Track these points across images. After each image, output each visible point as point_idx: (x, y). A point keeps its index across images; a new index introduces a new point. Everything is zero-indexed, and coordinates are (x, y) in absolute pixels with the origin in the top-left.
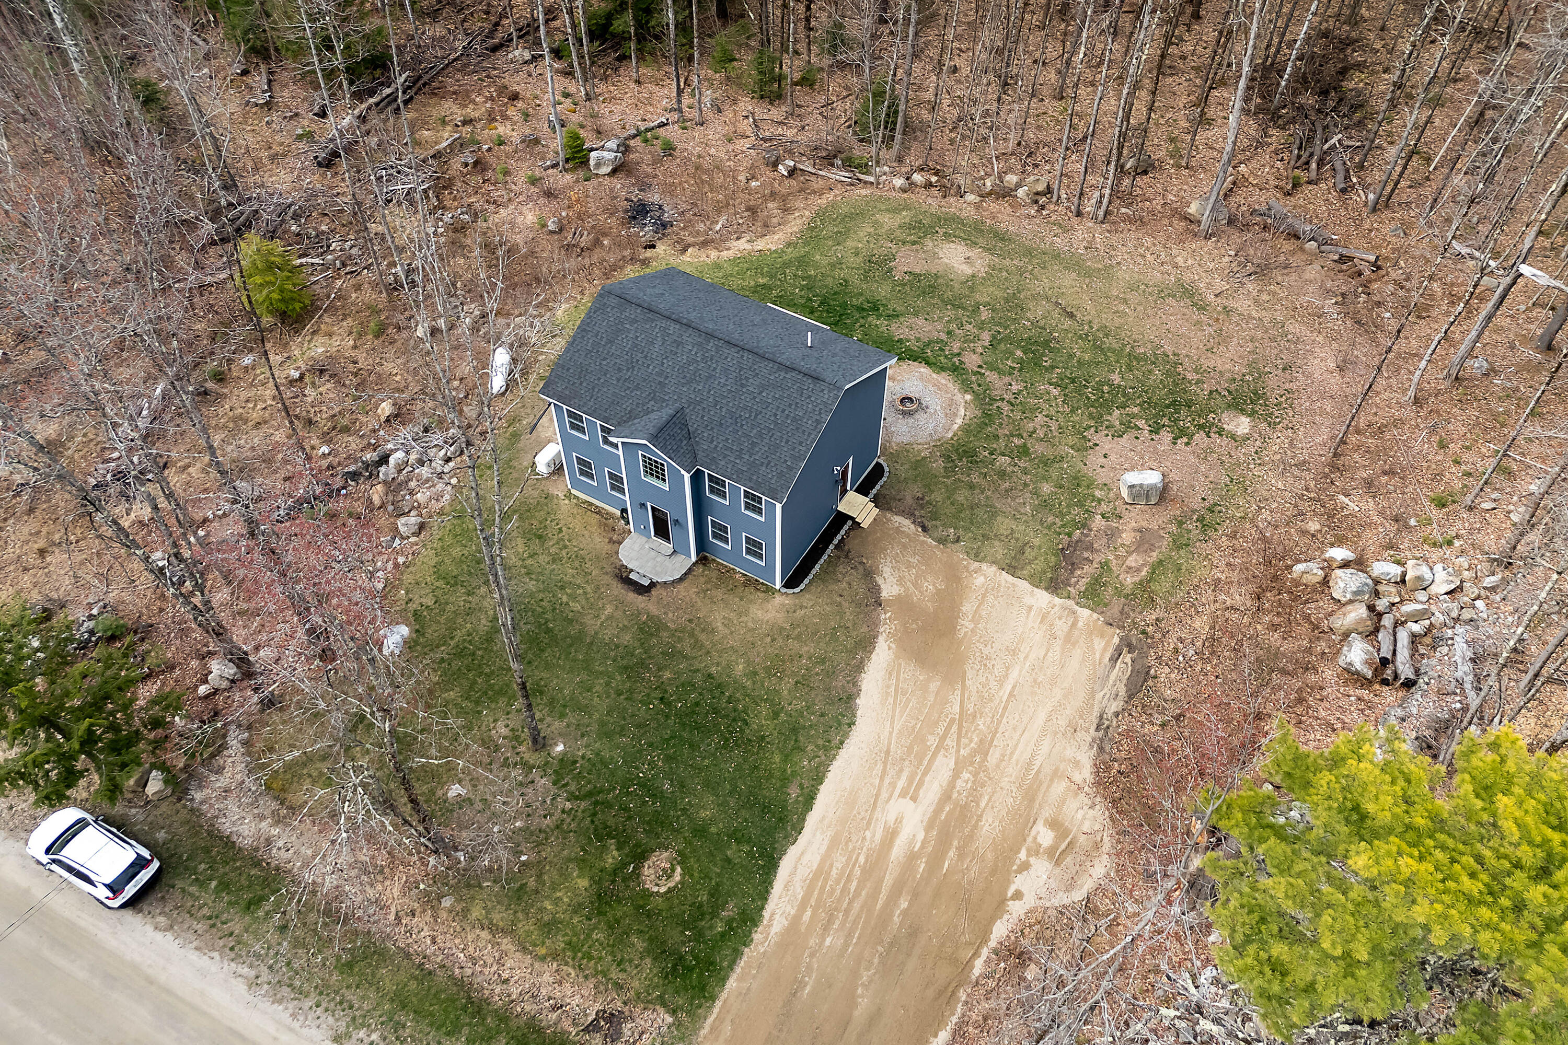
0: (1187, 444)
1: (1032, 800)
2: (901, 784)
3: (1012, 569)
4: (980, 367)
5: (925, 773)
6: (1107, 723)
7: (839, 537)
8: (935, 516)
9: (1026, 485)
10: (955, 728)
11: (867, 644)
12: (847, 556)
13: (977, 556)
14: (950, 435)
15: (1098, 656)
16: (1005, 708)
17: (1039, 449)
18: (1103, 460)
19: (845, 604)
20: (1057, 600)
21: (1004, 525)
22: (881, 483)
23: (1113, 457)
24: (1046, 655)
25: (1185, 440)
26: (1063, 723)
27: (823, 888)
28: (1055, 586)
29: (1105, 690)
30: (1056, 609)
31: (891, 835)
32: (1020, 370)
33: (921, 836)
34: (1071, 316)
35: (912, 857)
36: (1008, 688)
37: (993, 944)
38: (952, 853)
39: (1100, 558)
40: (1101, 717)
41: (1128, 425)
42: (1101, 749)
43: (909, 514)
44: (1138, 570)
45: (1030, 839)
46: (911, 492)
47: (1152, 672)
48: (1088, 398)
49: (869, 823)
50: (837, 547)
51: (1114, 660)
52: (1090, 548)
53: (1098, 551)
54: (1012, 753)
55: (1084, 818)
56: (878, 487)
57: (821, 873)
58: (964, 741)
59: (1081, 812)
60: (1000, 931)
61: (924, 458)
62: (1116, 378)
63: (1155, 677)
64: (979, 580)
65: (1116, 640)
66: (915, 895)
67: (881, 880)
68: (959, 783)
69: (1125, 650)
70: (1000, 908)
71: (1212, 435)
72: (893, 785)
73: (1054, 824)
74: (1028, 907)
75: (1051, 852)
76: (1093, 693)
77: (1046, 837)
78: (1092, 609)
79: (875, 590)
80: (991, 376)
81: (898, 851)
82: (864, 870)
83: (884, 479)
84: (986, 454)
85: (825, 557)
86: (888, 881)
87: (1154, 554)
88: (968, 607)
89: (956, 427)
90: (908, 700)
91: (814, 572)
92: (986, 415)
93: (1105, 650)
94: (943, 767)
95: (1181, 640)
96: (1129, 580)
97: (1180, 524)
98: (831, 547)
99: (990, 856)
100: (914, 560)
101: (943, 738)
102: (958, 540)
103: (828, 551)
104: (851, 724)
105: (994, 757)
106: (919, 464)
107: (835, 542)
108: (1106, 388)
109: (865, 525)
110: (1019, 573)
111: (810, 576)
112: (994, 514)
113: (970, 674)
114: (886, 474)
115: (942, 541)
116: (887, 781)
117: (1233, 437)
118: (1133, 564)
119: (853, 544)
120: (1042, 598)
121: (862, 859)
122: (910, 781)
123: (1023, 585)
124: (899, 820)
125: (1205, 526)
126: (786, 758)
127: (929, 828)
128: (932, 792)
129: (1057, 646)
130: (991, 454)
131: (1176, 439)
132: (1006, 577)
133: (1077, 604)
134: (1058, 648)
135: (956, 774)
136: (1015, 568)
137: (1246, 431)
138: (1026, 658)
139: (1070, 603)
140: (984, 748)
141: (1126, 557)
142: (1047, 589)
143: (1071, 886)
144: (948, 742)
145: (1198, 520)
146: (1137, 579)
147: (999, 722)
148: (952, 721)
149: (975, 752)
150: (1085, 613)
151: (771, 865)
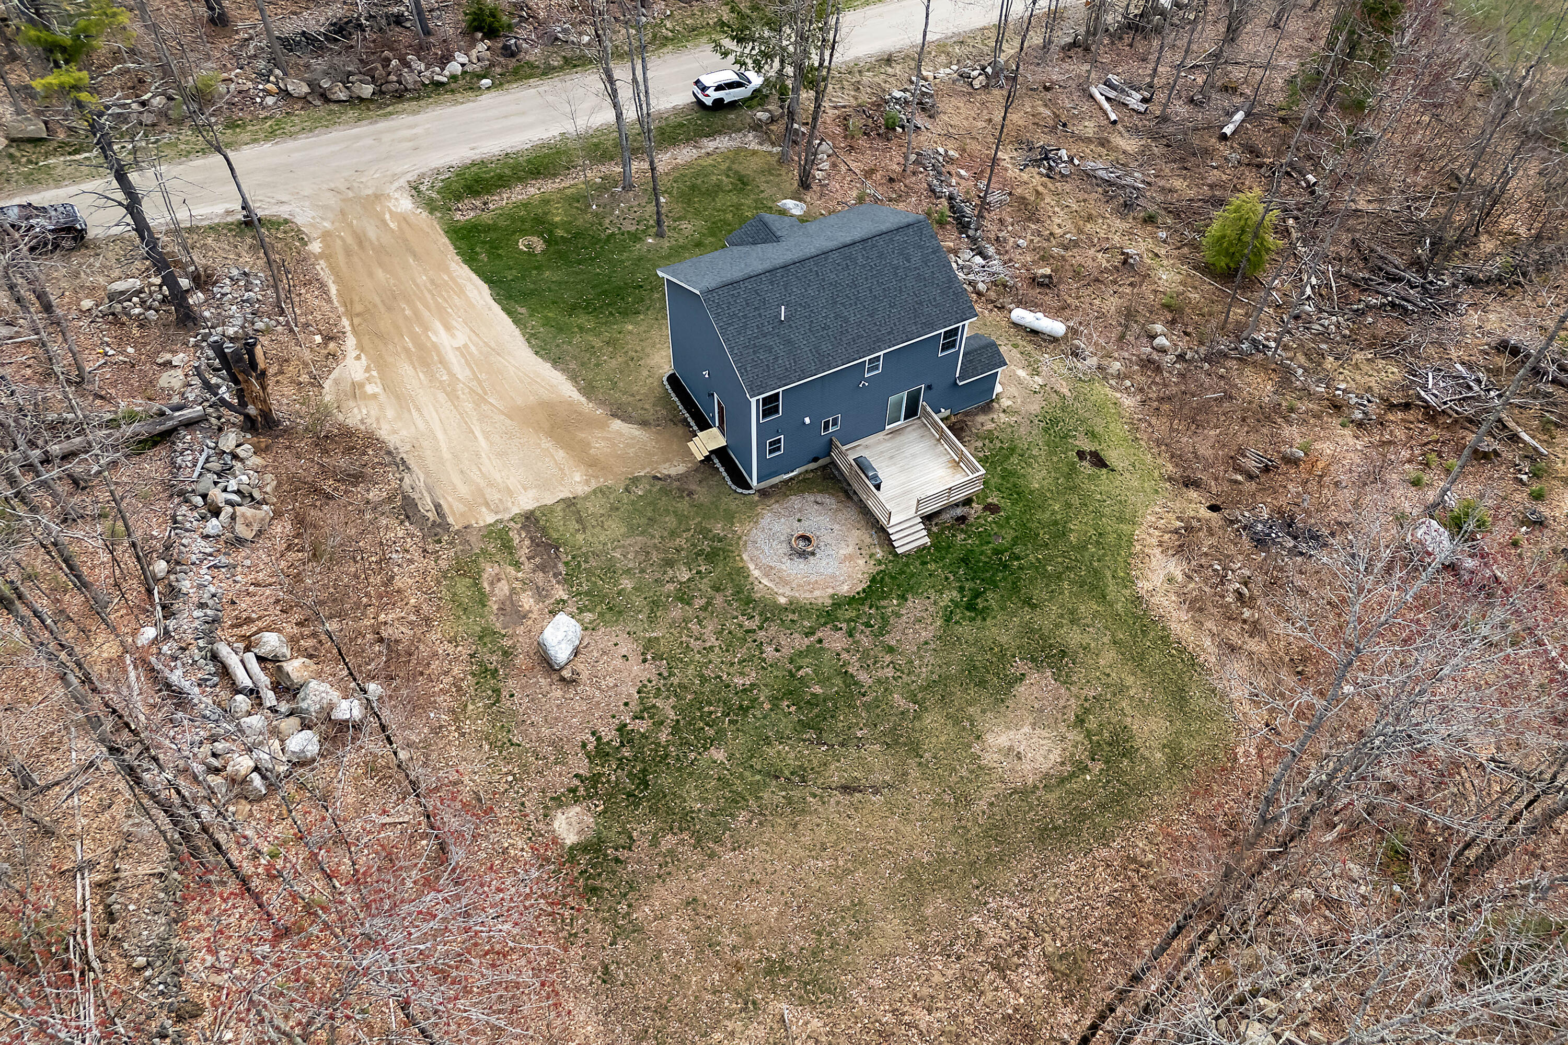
0: (584, 745)
1: (398, 397)
2: (473, 348)
3: (570, 503)
4: (820, 641)
5: (466, 361)
6: (401, 468)
7: (692, 423)
8: (665, 491)
9: (643, 571)
10: (480, 392)
11: (588, 390)
12: (671, 420)
13: (600, 491)
14: (745, 557)
15: (450, 499)
16: (466, 423)
17: (677, 612)
18: (624, 651)
19: (631, 399)
20: (516, 510)
21: (616, 528)
22: (727, 479)
23: (618, 662)
24: (480, 470)
25: (590, 747)
26: (425, 444)
27: (453, 289)
28: (529, 519)
29: (422, 484)
30: (510, 504)
31: (448, 328)
32: (792, 675)
33: (434, 339)
34: (846, 789)
35: (426, 329)
36: (478, 434)
37: (349, 334)
38: (410, 345)
39: (528, 566)
40: (409, 469)
41: (645, 710)
42: (389, 453)
43: (680, 478)
44: (492, 584)
45: (378, 381)
46: (702, 495)
47: (407, 524)
48: (709, 703)
49: (466, 323)
50: (686, 419)
51: (438, 507)
52: (542, 568)
53: (534, 571)
54: (434, 406)
55: (361, 412)
56: (724, 474)
57: (461, 292)
58: (467, 391)
59: (365, 412)
60: (351, 341)
61: (733, 524)
62: (719, 755)
63: (402, 523)
64: (577, 477)
65: (450, 520)
66: (406, 318)
67: (430, 311)
68: (445, 372)
69: (439, 520)
70: (361, 347)
71: (576, 782)
72: (476, 345)
73: (375, 396)
74: (348, 358)
75: (361, 385)
76: (427, 474)
77: (370, 389)
78: (490, 525)
79: (627, 419)
80: (801, 642)
81: (438, 326)
82: (445, 308)
83: (730, 483)
84: (703, 569)
85: (681, 407)
86: (426, 313)
87: (495, 607)
88: (560, 454)
89: (752, 567)
90: (522, 382)
91: (673, 395)
92: (749, 601)
93: (451, 507)
94: (462, 372)
95: (411, 561)
96: (490, 570)
97: (505, 653)
98: (687, 415)
99: (390, 359)
100: (631, 451)
101: (480, 383)
102: (627, 490)
103: (684, 411)
104: (537, 353)
105: (442, 397)
106: (730, 517)
107: (690, 419)
108: (710, 732)
109: (690, 444)
110: (562, 505)
111: (670, 391)
112: (632, 530)
113: (508, 422)
114: (734, 487)
115: (635, 480)
116: (481, 343)
117: (558, 802)
118: (499, 585)
119: (680, 430)
120: (527, 502)
121: (449, 310)
122: (471, 354)
123: (549, 500)
124: (453, 336)
125: (485, 672)
126: (546, 317)
127: (435, 346)
128: (453, 358)
129: (482, 483)
130: (699, 572)
131: (599, 739)
132: (566, 494)
133: (501, 521)
134: (479, 480)
135: (451, 374)
136: (569, 506)
137: (556, 824)
138: (490, 459)
139: (507, 516)
140: (452, 396)
141: (510, 585)
142: (532, 512)
143: (337, 382)
144: (475, 383)
145: (496, 670)
146: (485, 576)
147: (460, 414)
148: (486, 394)
149: (454, 390)
150: (490, 519)
151: (488, 281)
